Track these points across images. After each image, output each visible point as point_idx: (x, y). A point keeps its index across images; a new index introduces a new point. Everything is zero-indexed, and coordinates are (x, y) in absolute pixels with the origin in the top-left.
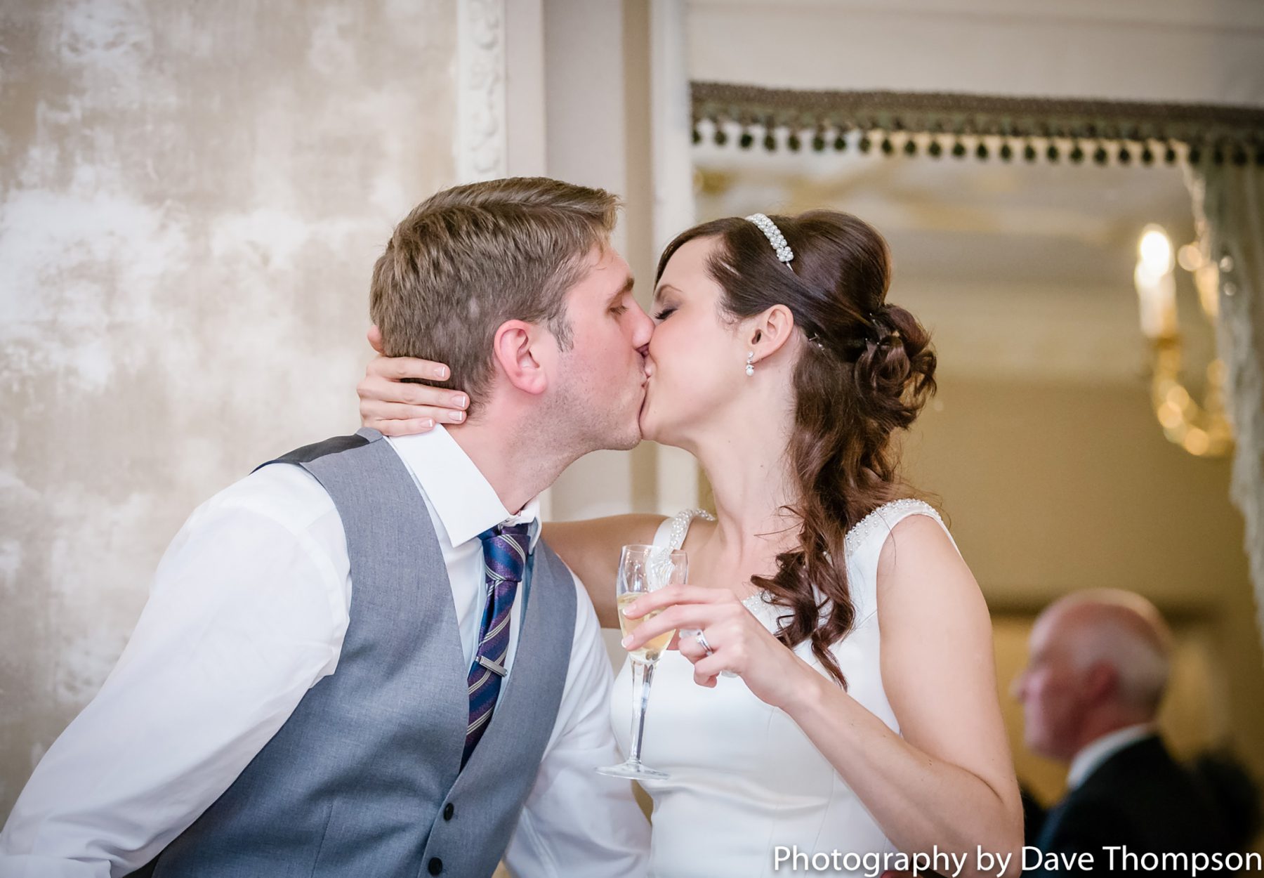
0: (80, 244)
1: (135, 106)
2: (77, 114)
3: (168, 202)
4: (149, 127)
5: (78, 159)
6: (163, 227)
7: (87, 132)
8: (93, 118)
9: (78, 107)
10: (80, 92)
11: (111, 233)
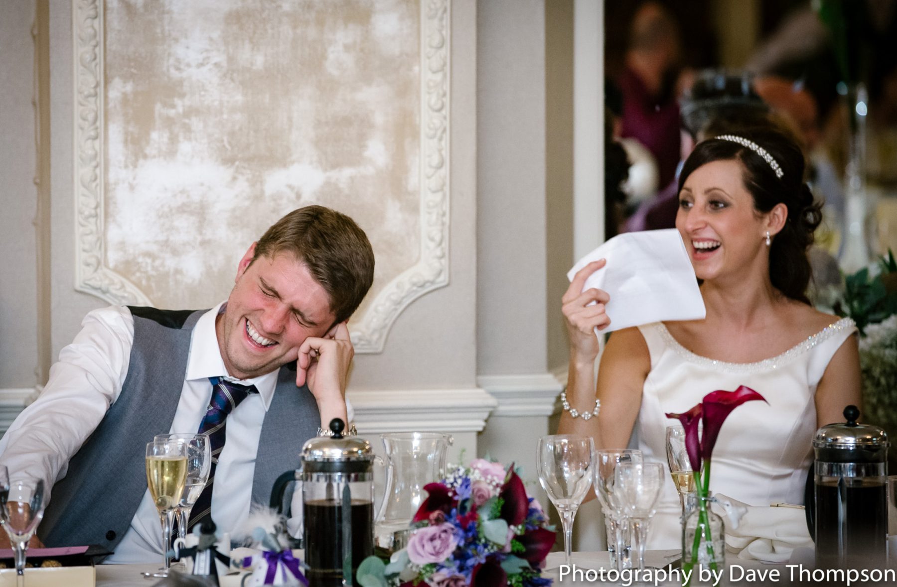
0: (182, 192)
1: (216, 103)
2: (180, 110)
3: (237, 163)
4: (225, 116)
5: (181, 138)
6: (234, 179)
7: (187, 121)
8: (190, 112)
9: (181, 105)
10: (182, 96)
11: (202, 185)
